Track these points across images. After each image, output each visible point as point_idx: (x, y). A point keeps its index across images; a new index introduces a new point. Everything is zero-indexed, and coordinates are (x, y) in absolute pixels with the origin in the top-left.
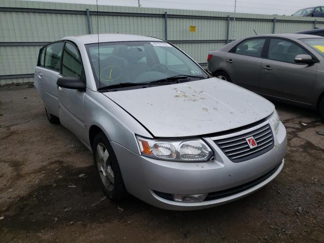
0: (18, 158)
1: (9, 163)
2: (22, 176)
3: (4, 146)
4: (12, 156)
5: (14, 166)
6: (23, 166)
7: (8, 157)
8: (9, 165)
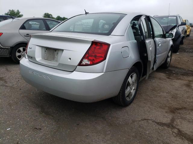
0: (185, 88)
1: (192, 88)
2: (189, 81)
3: (188, 100)
4: (187, 90)
5: (190, 86)
6: (185, 84)
7: (190, 91)
8: (192, 87)
